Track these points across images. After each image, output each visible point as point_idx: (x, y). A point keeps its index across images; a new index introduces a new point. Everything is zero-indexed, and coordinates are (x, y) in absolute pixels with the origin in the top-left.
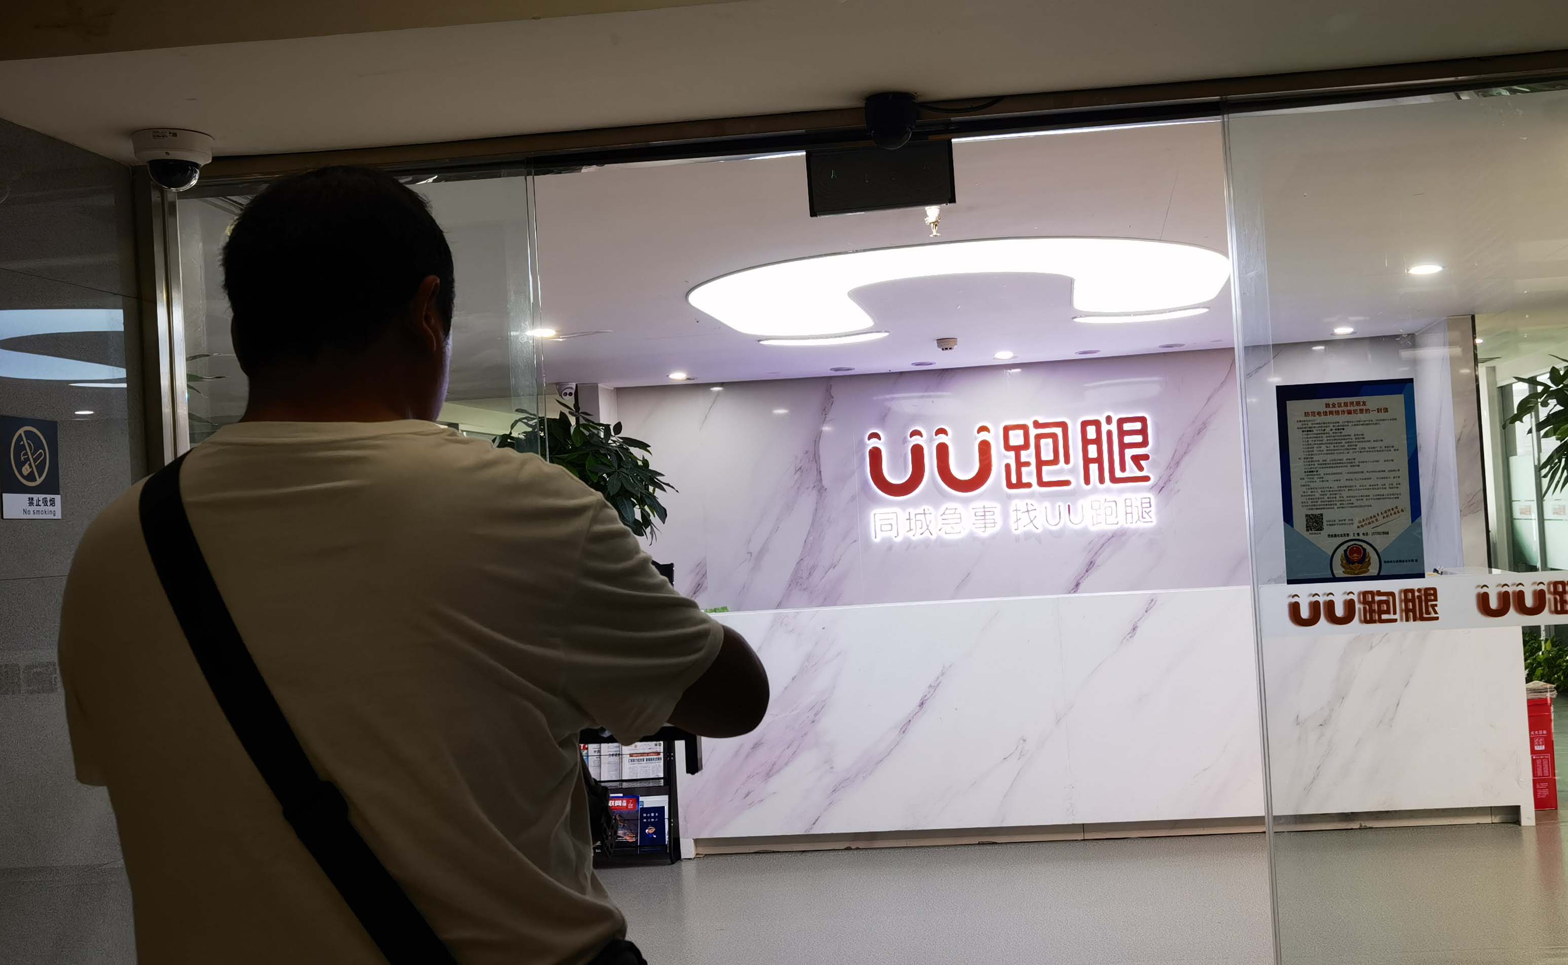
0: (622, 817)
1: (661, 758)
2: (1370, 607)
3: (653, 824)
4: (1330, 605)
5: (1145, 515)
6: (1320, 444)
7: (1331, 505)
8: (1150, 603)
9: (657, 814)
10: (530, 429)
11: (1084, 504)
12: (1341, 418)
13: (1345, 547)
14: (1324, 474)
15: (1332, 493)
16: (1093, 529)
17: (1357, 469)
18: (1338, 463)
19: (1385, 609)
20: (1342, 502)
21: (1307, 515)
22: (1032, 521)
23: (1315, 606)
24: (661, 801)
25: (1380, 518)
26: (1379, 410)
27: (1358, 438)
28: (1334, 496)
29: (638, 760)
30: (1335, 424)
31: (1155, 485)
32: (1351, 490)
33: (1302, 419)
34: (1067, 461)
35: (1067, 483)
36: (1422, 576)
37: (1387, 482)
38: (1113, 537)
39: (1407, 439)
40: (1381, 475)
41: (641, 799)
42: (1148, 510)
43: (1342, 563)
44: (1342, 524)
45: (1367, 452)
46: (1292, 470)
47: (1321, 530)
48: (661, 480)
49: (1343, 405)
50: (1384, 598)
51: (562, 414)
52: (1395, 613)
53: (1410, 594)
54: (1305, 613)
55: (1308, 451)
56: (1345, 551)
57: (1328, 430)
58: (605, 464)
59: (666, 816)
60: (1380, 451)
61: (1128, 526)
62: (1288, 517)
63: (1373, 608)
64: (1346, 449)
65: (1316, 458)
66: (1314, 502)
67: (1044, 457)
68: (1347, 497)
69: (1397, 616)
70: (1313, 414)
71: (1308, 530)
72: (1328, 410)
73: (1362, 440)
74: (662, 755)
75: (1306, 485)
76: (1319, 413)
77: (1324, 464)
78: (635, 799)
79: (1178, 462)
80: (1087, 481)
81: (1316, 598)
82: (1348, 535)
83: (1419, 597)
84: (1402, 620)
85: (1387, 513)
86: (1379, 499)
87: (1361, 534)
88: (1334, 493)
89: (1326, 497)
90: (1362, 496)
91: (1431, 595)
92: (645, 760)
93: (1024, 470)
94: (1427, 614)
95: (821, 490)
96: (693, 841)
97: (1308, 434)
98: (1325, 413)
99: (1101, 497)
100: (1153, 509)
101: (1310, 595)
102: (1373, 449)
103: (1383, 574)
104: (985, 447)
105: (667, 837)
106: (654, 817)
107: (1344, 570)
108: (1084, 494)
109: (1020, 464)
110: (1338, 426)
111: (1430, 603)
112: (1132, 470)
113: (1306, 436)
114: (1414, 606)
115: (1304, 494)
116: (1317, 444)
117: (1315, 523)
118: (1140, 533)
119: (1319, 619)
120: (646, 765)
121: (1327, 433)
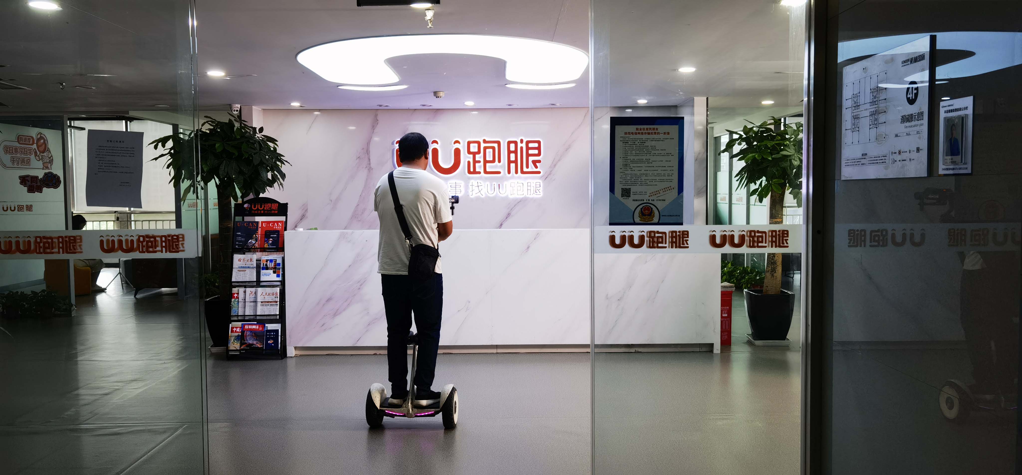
0: (256, 334)
1: (278, 304)
2: (653, 240)
3: (272, 339)
4: (631, 237)
5: (537, 191)
6: (632, 150)
7: (636, 183)
8: (537, 235)
9: (274, 333)
10: (212, 127)
11: (507, 184)
12: (644, 137)
13: (641, 206)
14: (633, 167)
15: (636, 177)
16: (511, 197)
17: (650, 165)
18: (641, 161)
19: (661, 241)
20: (641, 182)
21: (622, 189)
22: (480, 191)
23: (623, 238)
24: (277, 327)
25: (661, 192)
26: (664, 133)
27: (653, 148)
28: (637, 179)
29: (266, 305)
30: (640, 140)
31: (543, 176)
32: (647, 176)
33: (623, 136)
34: (499, 161)
35: (499, 173)
36: (682, 224)
37: (666, 172)
38: (520, 201)
39: (679, 150)
40: (664, 168)
41: (266, 325)
42: (539, 189)
43: (639, 215)
44: (641, 194)
45: (657, 155)
46: (615, 164)
47: (629, 197)
48: (283, 159)
49: (645, 129)
50: (660, 235)
51: (230, 120)
52: (666, 243)
53: (674, 234)
54: (618, 241)
55: (625, 154)
56: (641, 209)
57: (636, 143)
58: (252, 148)
59: (280, 334)
60: (664, 155)
61: (529, 196)
62: (612, 189)
63: (654, 240)
64: (645, 154)
65: (629, 157)
66: (627, 182)
67: (488, 159)
68: (644, 180)
69: (667, 245)
70: (629, 133)
71: (622, 197)
72: (637, 131)
73: (655, 149)
74: (278, 303)
75: (623, 172)
76: (632, 133)
77: (633, 161)
78: (264, 325)
79: (555, 165)
80: (509, 172)
81: (624, 233)
82: (643, 200)
83: (679, 235)
84: (669, 247)
85: (665, 190)
86: (661, 181)
87: (650, 200)
88: (637, 177)
89: (633, 179)
90: (652, 180)
91: (686, 234)
92: (269, 305)
93: (477, 165)
94: (682, 245)
95: (370, 169)
96: (293, 348)
97: (625, 145)
98: (636, 134)
99: (515, 181)
100: (541, 188)
101: (621, 232)
102: (660, 155)
103: (661, 222)
104: (457, 152)
105: (279, 345)
106: (273, 335)
107: (640, 219)
108: (507, 179)
109: (475, 162)
110: (642, 141)
111: (685, 239)
112: (532, 168)
113: (625, 146)
114: (676, 240)
115: (621, 177)
116: (630, 150)
117: (626, 193)
118: (534, 200)
119: (625, 244)
120: (270, 307)
121: (636, 144)
